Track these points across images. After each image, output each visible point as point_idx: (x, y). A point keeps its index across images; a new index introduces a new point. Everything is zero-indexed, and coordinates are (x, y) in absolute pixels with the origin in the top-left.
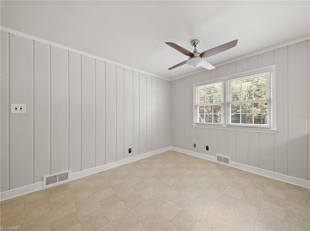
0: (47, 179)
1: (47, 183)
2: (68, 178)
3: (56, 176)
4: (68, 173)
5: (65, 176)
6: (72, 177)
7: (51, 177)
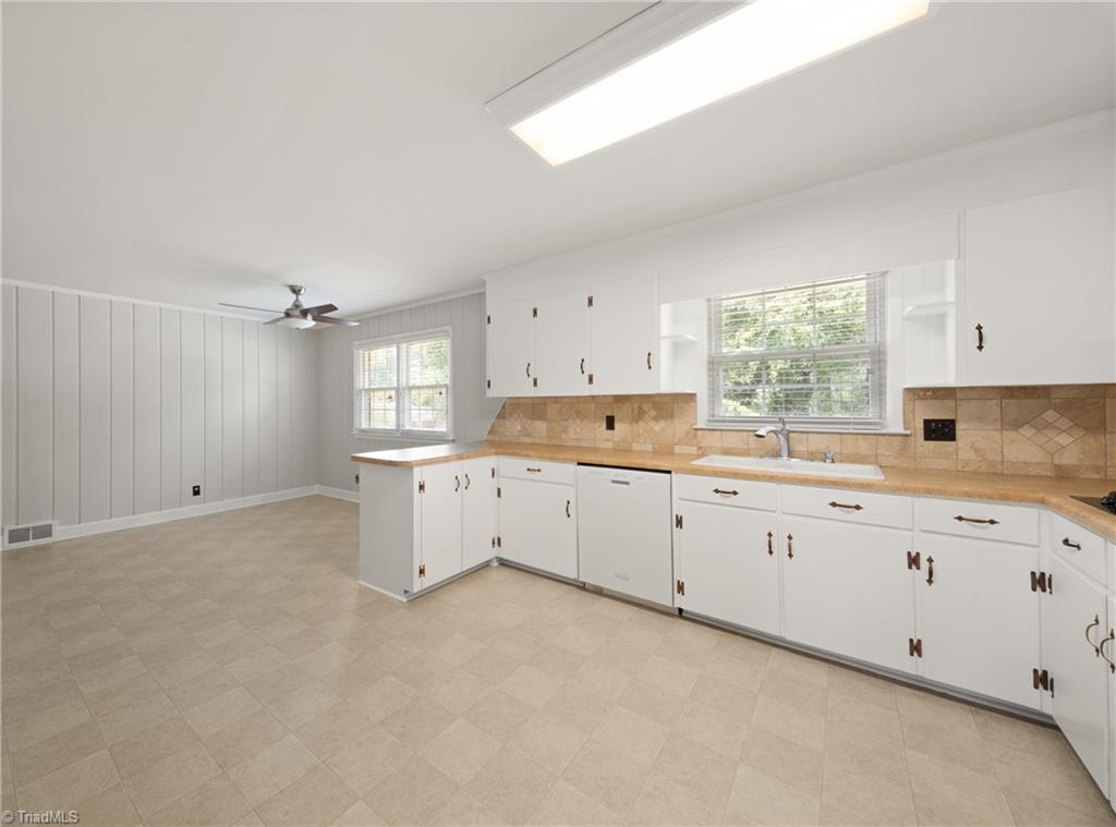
0: (11, 532)
1: (11, 541)
2: (50, 535)
3: (28, 530)
4: (51, 525)
5: (45, 531)
6: (60, 533)
7: (18, 530)
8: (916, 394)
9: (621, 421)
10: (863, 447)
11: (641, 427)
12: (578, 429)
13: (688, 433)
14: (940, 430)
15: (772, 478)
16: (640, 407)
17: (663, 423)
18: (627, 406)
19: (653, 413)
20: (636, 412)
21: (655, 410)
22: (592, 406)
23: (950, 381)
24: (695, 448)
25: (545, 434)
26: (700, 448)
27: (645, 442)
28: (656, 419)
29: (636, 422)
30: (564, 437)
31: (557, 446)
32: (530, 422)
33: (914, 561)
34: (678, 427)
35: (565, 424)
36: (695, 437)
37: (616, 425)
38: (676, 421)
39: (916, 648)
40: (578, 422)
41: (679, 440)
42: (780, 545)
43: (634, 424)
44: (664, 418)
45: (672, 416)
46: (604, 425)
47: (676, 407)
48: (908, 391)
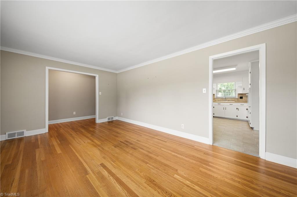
8: (239, 94)
10: (234, 100)
14: (241, 98)
15: (224, 102)
23: (241, 93)
33: (237, 109)
39: (237, 116)
42: (225, 108)
48: (238, 94)
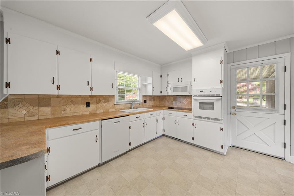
9: (92, 104)
11: (99, 105)
12: (72, 109)
13: (113, 106)
16: (99, 99)
17: (106, 104)
18: (95, 99)
19: (103, 101)
20: (98, 100)
21: (104, 100)
22: (80, 99)
24: (114, 109)
25: (49, 113)
26: (115, 109)
27: (101, 110)
28: (104, 102)
29: (98, 104)
30: (63, 113)
31: (59, 118)
32: (37, 108)
34: (110, 104)
35: (64, 107)
36: (114, 106)
37: (90, 105)
38: (110, 103)
40: (72, 105)
41: (111, 108)
43: (97, 105)
44: (107, 102)
45: (109, 102)
46: (85, 106)
47: (110, 98)
